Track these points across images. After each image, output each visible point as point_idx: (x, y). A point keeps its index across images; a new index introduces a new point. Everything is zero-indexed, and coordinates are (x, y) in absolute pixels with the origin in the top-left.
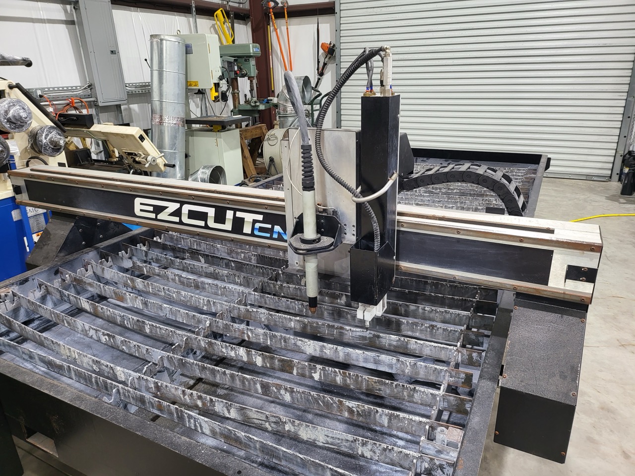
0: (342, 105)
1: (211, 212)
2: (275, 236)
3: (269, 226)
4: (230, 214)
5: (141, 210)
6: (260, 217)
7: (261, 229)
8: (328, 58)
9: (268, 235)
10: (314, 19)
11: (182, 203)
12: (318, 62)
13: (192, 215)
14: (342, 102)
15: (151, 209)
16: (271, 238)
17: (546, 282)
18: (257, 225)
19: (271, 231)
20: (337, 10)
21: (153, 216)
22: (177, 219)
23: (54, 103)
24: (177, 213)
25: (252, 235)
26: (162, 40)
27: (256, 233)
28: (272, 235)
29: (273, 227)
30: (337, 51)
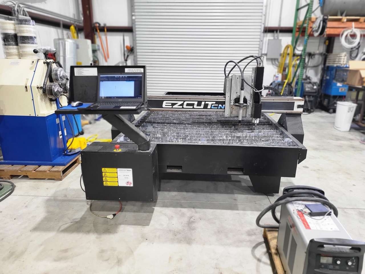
1: (196, 103)
2: (219, 108)
3: (217, 105)
4: (203, 103)
5: (166, 105)
6: (214, 103)
7: (214, 106)
8: (129, 53)
9: (217, 108)
11: (184, 101)
12: (125, 55)
13: (188, 105)
15: (171, 104)
16: (218, 109)
17: (293, 110)
18: (213, 105)
19: (218, 107)
20: (134, 30)
21: (171, 107)
22: (181, 107)
24: (182, 105)
25: (211, 108)
27: (212, 108)
28: (218, 108)
29: (218, 105)
30: (135, 50)
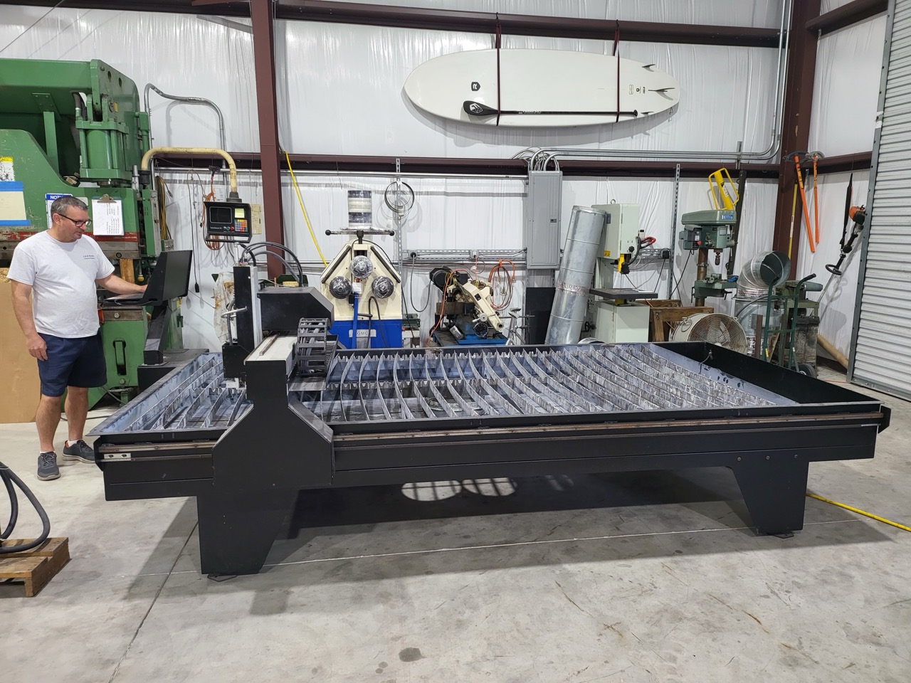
0: (864, 296)
8: (857, 227)
10: (847, 175)
12: (845, 233)
14: (864, 292)
20: (873, 163)
23: (486, 262)
26: (579, 211)
30: (867, 218)
